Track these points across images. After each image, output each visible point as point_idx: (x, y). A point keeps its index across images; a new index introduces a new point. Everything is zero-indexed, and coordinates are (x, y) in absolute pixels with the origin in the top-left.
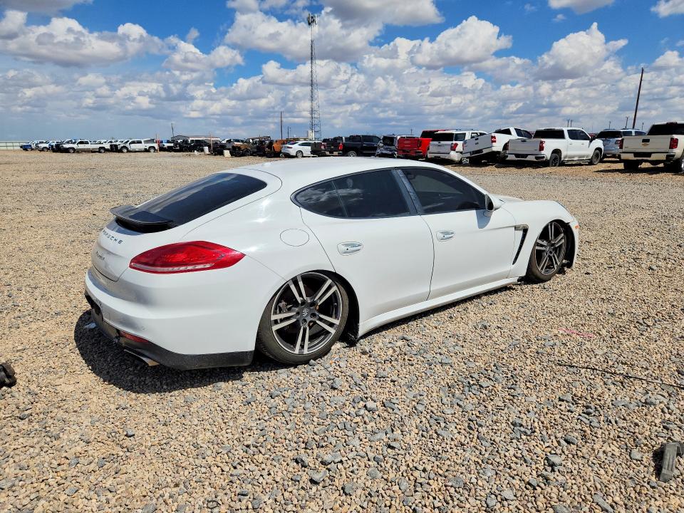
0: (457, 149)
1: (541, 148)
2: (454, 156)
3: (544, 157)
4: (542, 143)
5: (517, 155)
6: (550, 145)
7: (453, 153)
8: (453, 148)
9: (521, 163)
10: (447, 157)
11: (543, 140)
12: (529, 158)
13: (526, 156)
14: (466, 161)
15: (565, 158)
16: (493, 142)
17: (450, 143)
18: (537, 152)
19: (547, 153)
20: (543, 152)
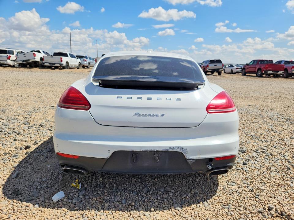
0: (11, 59)
1: (61, 61)
2: (9, 62)
3: (63, 65)
4: (61, 58)
5: (50, 63)
6: (65, 59)
7: (8, 61)
8: (9, 58)
9: (52, 67)
10: (5, 63)
11: (61, 57)
12: (56, 65)
13: (55, 64)
14: (17, 65)
15: (70, 65)
16: (35, 56)
17: (6, 55)
18: (60, 62)
19: (64, 63)
20: (62, 62)
